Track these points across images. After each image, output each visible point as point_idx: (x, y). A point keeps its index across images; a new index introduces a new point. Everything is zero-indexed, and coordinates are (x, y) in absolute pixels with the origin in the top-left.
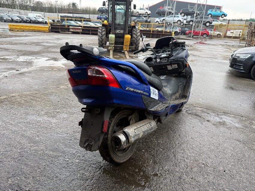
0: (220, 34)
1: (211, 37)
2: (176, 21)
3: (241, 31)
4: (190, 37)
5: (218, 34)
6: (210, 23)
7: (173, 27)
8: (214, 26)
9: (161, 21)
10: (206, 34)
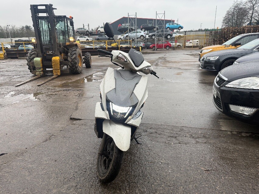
0: (180, 45)
2: (139, 36)
3: (198, 40)
4: (154, 50)
5: (178, 45)
6: (171, 35)
7: (137, 42)
8: (174, 38)
9: (125, 37)
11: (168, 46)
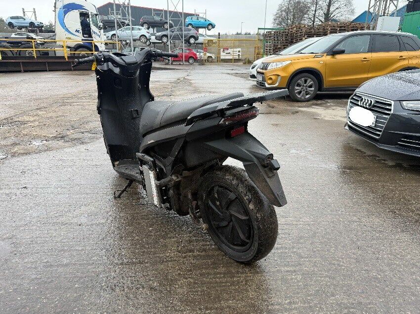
0: (211, 57)
1: (202, 62)
2: (138, 37)
3: (240, 49)
4: (167, 64)
5: (209, 57)
6: (196, 39)
7: (135, 48)
8: (202, 44)
9: (110, 38)
10: (193, 57)
11: (191, 57)
